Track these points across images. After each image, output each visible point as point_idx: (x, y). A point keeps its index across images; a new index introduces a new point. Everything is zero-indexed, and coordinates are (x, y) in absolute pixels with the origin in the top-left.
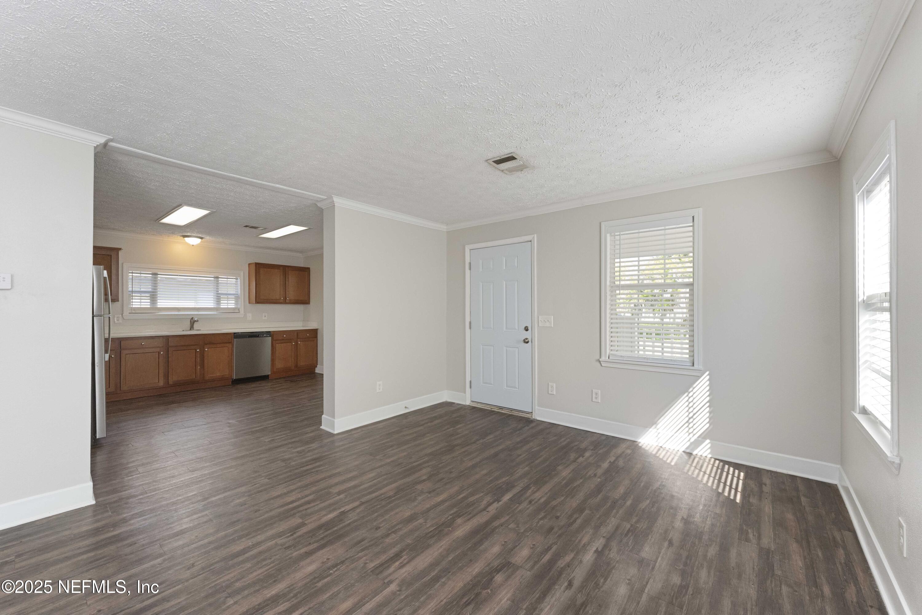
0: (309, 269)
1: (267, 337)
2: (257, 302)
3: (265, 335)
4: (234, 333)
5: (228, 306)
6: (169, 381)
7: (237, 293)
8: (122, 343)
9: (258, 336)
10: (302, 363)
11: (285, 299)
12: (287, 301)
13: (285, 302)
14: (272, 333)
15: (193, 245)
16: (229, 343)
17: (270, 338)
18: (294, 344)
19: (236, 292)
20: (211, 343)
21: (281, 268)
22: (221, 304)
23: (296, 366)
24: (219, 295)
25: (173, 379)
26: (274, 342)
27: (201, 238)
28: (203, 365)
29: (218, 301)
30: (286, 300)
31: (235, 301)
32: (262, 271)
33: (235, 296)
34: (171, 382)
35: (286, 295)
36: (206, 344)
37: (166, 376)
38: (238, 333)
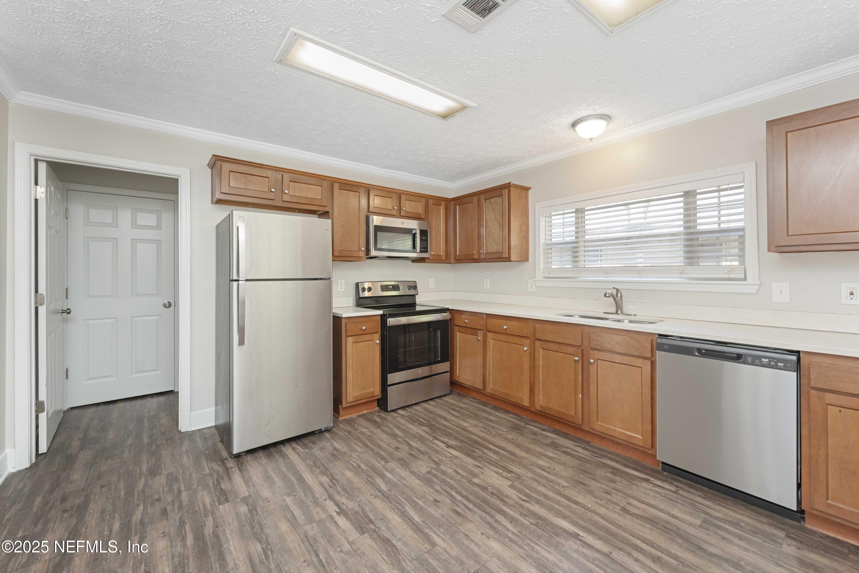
9: (738, 358)
29: (690, 252)
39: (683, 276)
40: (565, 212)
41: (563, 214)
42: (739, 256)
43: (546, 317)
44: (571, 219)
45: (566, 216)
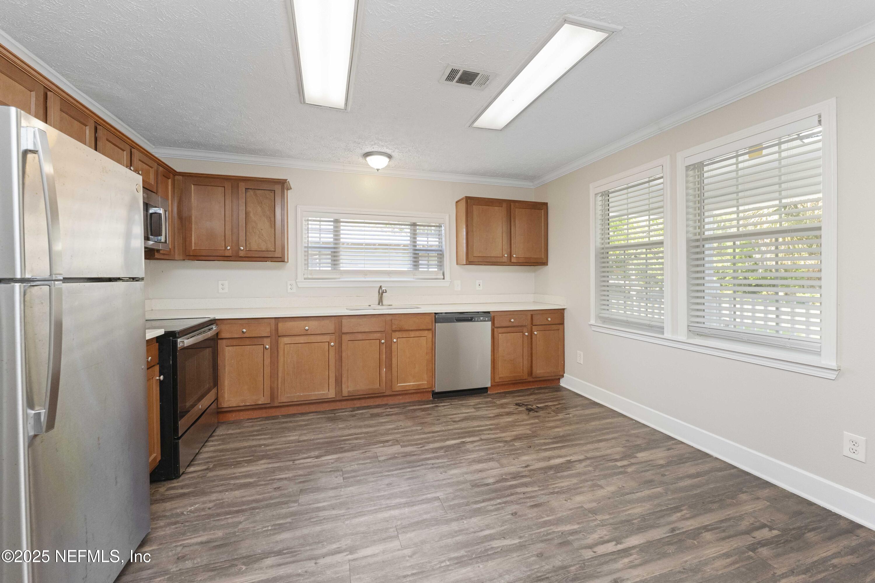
0: (546, 204)
1: (485, 321)
2: (469, 262)
3: (482, 318)
4: (435, 313)
5: (428, 268)
6: (343, 392)
7: (440, 249)
8: (280, 325)
9: (471, 320)
10: (540, 370)
11: (510, 256)
12: (513, 260)
13: (510, 262)
14: (492, 314)
15: (378, 170)
16: (428, 330)
17: (489, 323)
18: (527, 334)
19: (439, 246)
20: (401, 330)
21: (504, 205)
22: (420, 266)
23: (531, 373)
24: (417, 252)
25: (348, 388)
26: (495, 329)
27: (390, 157)
28: (389, 367)
29: (415, 262)
30: (511, 259)
31: (438, 262)
32: (476, 209)
33: (437, 252)
34: (345, 393)
35: (511, 251)
36: (395, 331)
37: (339, 382)
38: (442, 313)
39: (415, 277)
40: (322, 219)
41: (320, 221)
42: (438, 265)
43: (337, 313)
44: (330, 226)
45: (322, 223)
